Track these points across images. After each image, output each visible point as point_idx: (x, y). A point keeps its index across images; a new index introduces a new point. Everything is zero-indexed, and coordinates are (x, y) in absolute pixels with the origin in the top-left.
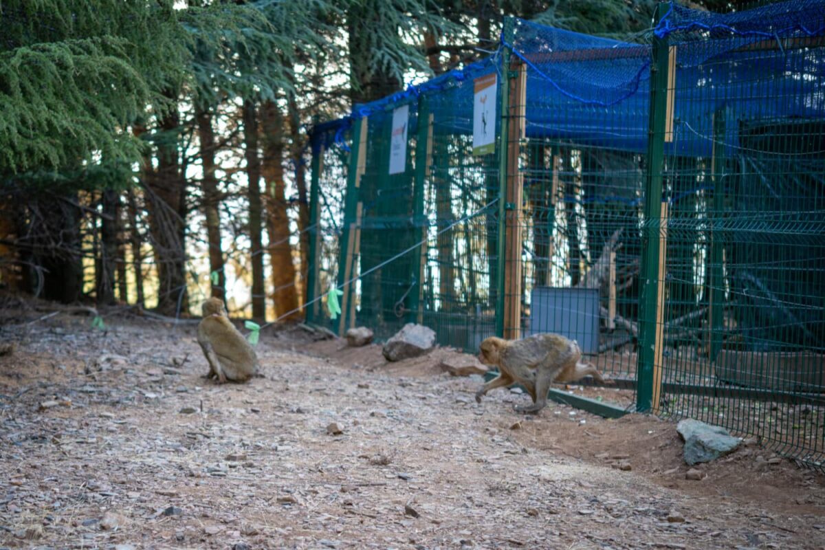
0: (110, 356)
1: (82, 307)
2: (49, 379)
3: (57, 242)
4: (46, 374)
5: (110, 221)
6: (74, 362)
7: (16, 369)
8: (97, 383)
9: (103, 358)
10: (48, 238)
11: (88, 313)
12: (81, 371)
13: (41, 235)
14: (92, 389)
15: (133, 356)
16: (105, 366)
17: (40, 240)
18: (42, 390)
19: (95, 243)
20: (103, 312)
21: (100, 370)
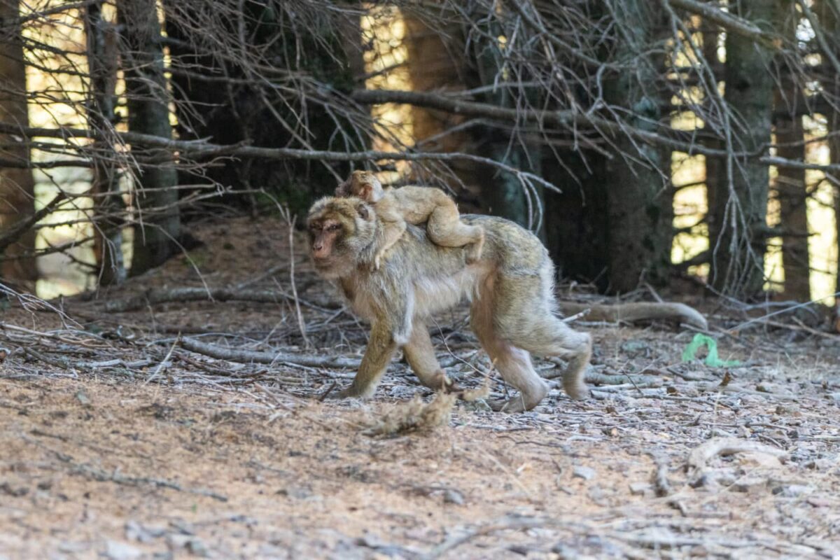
0: (731, 442)
1: (661, 304)
2: (540, 506)
3: (585, 102)
4: (533, 491)
5: (750, 39)
6: (622, 457)
7: (440, 475)
8: (689, 521)
9: (712, 448)
10: (559, 89)
11: (676, 323)
12: (642, 485)
13: (538, 81)
14: (671, 538)
15: (803, 447)
16: (715, 472)
17: (536, 98)
18: (519, 539)
19: (707, 108)
20: (723, 320)
21: (699, 484)
